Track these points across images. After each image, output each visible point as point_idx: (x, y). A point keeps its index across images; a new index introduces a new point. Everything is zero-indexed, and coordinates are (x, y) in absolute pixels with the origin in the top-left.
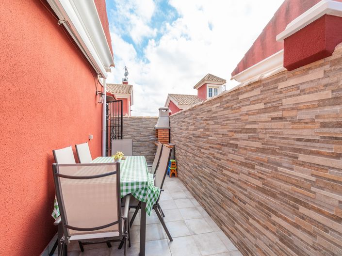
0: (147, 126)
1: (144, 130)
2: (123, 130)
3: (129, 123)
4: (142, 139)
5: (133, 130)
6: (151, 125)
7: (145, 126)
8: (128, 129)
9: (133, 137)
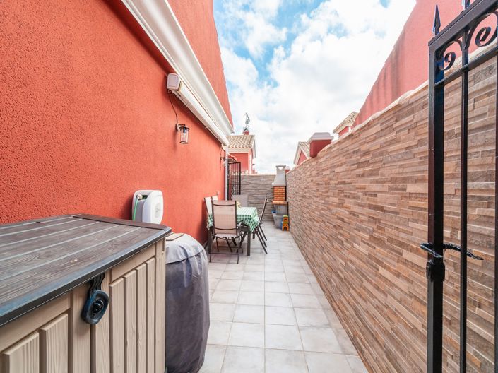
0: (265, 183)
1: (262, 188)
2: (242, 188)
3: (247, 180)
4: (260, 196)
5: (251, 188)
6: (269, 182)
7: (262, 183)
8: (247, 187)
9: (251, 195)
